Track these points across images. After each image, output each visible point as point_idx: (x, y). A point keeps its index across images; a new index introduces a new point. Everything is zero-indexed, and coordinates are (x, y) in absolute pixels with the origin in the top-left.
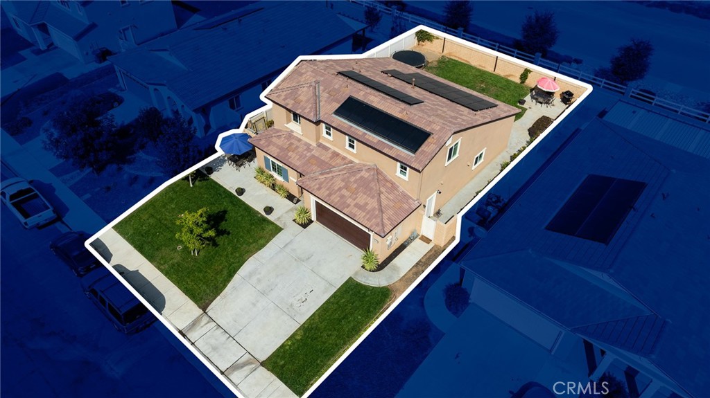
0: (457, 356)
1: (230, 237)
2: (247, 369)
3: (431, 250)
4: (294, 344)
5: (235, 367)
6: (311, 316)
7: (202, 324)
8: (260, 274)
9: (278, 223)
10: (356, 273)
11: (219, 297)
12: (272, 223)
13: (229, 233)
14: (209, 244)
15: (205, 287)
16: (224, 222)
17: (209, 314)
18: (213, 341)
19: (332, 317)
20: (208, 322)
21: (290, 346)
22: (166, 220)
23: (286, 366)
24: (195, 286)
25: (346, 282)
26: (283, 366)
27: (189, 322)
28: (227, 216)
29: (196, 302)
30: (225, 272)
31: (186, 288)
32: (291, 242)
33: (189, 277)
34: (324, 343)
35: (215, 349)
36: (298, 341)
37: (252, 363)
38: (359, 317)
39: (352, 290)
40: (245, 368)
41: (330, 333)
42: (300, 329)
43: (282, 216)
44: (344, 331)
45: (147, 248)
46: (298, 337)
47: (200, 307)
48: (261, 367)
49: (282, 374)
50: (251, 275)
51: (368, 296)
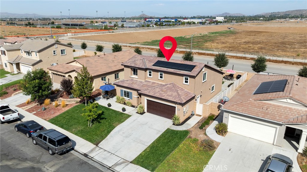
0: (230, 150)
1: (107, 120)
2: (123, 165)
3: (202, 118)
4: (146, 153)
5: (116, 165)
6: (153, 143)
7: (96, 150)
8: (123, 131)
9: (129, 114)
10: (171, 127)
11: (104, 140)
12: (126, 114)
13: (106, 119)
14: (96, 123)
15: (96, 137)
16: (103, 115)
17: (99, 146)
18: (103, 156)
19: (163, 142)
20: (99, 150)
21: (145, 154)
22: (75, 116)
23: (145, 161)
24: (91, 137)
25: (167, 130)
26: (143, 162)
27: (89, 150)
28: (104, 113)
29: (92, 142)
30: (106, 131)
31: (87, 138)
32: (137, 119)
33: (88, 134)
34: (162, 151)
35: (104, 159)
36: (148, 152)
37: (125, 163)
38: (177, 141)
39: (170, 132)
40: (122, 164)
41: (164, 147)
42: (148, 147)
43: (130, 112)
44: (171, 146)
45: (65, 126)
46: (148, 150)
47: (94, 144)
48: (131, 164)
49: (143, 164)
50: (119, 131)
51: (179, 133)
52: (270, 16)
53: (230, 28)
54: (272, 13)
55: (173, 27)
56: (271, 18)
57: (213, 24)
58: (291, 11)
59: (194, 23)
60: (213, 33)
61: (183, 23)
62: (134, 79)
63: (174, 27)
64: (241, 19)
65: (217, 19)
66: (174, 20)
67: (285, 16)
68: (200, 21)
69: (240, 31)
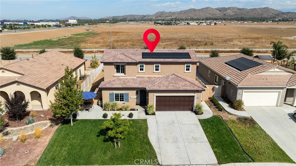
9: (142, 118)
10: (198, 117)
39: (205, 122)
52: (113, 19)
53: (88, 30)
54: (113, 17)
55: (28, 30)
56: (115, 21)
57: (69, 26)
58: (127, 15)
59: (49, 26)
60: (76, 35)
61: (38, 27)
62: (121, 78)
63: (30, 30)
64: (91, 22)
65: (70, 22)
66: (22, 24)
67: (124, 20)
68: (54, 23)
69: (99, 32)
